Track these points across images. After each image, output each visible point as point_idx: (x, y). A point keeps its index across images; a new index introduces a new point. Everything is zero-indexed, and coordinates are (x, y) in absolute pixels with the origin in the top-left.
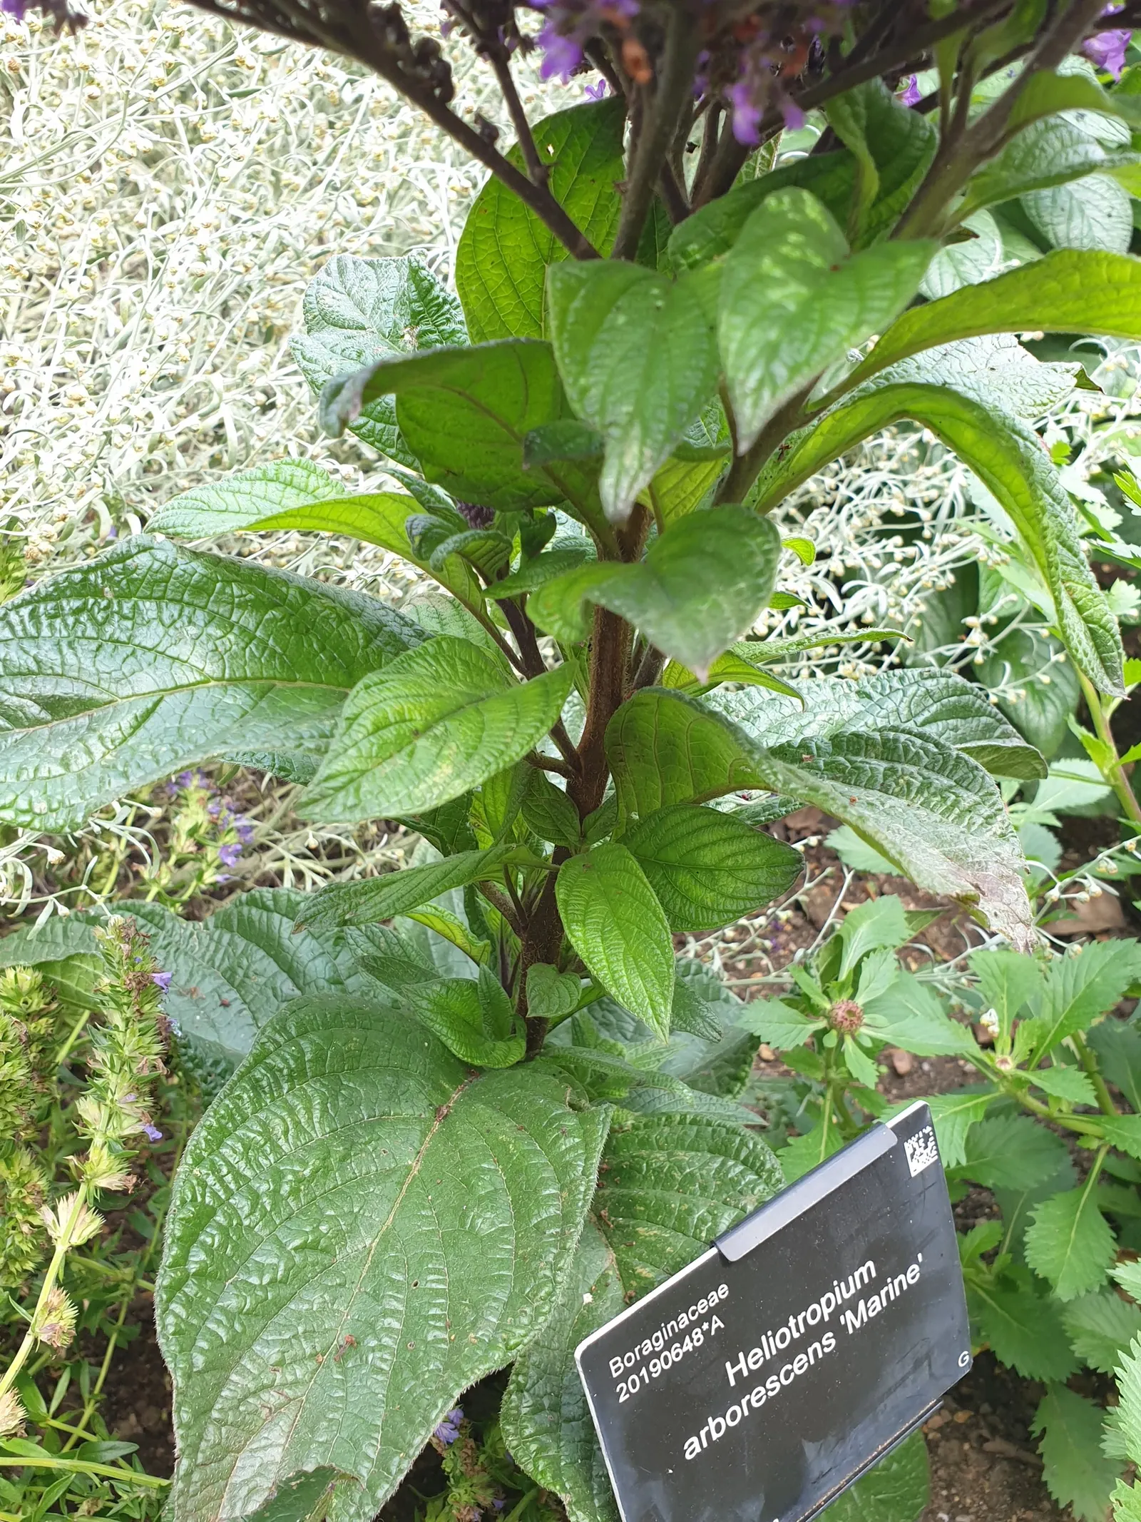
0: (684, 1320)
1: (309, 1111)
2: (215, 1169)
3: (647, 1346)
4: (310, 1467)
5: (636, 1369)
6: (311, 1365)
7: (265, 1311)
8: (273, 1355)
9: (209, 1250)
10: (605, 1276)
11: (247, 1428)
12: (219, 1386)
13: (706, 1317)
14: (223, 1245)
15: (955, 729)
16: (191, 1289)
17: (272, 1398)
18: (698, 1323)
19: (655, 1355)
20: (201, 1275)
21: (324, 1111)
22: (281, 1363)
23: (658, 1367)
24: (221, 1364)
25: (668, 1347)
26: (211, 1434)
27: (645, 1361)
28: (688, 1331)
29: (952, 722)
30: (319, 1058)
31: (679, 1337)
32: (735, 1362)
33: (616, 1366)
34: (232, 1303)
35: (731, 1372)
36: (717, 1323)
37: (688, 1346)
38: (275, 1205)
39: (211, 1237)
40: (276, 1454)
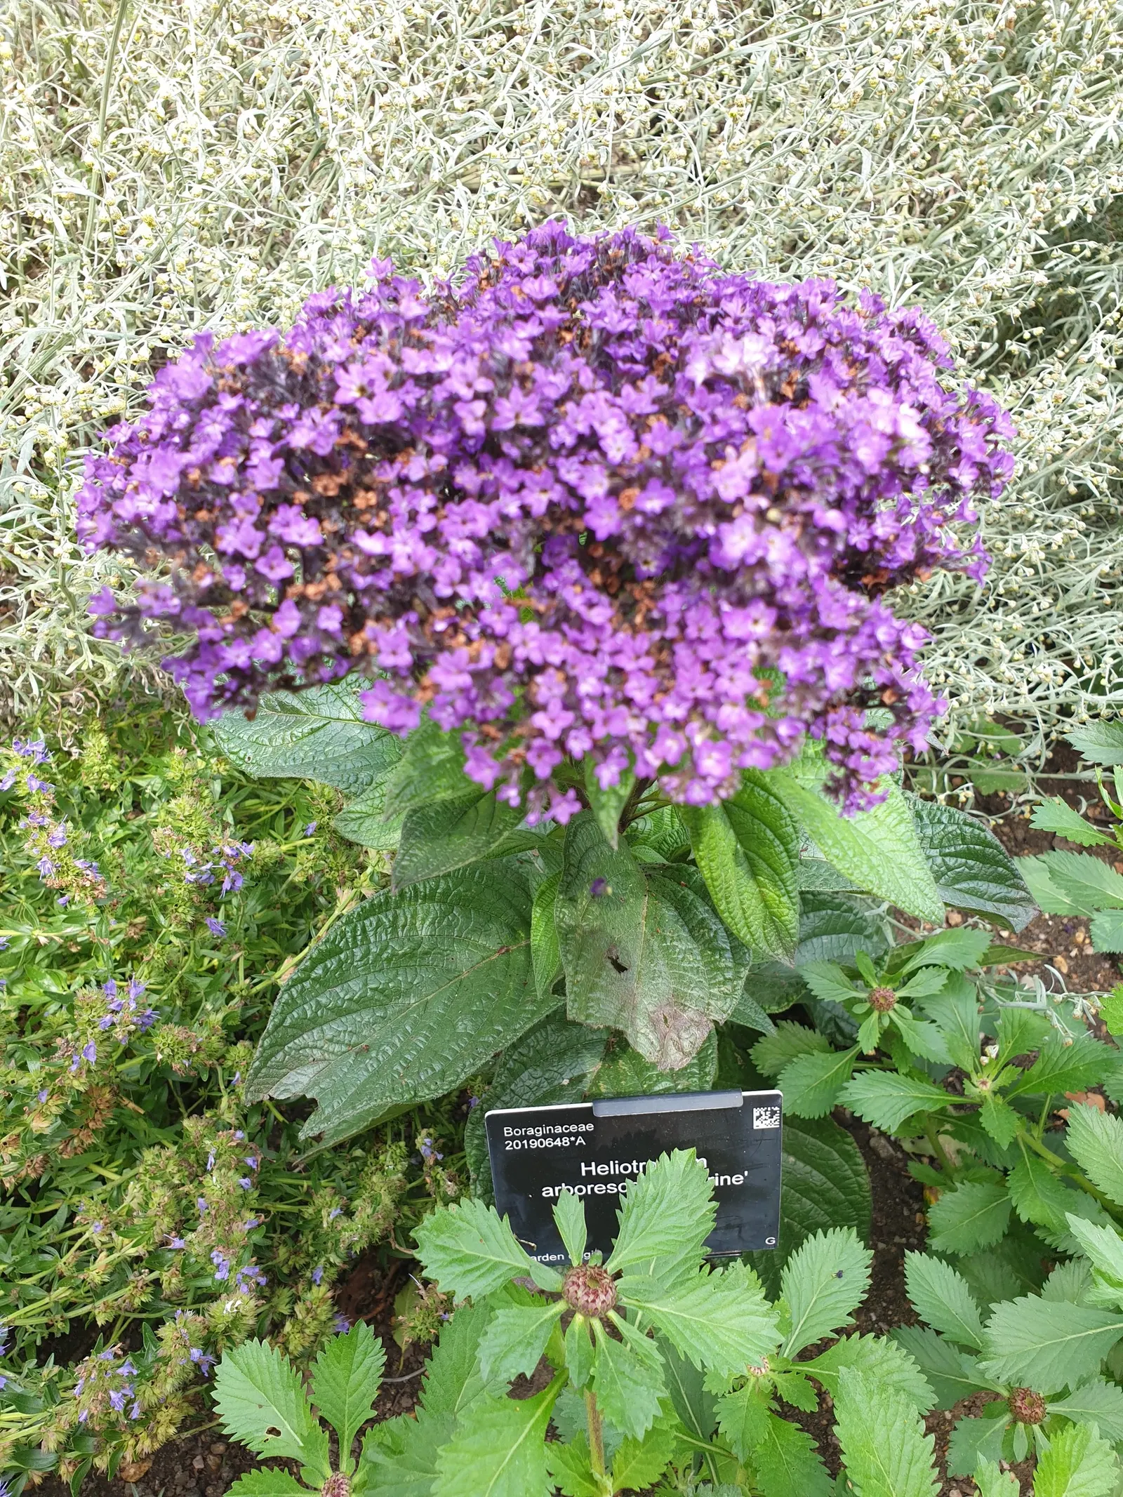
0: (559, 1130)
1: (424, 920)
2: (354, 930)
3: (531, 1131)
4: (309, 1096)
5: (521, 1138)
6: (344, 1048)
7: (339, 1012)
8: (329, 1034)
9: (326, 970)
10: (584, 1076)
11: (298, 1062)
12: (294, 1037)
13: (577, 1135)
14: (335, 971)
15: (971, 868)
16: (307, 984)
17: (317, 1053)
18: (570, 1135)
19: (534, 1137)
20: (316, 980)
21: (433, 923)
22: (331, 1041)
23: (535, 1144)
24: (302, 1027)
25: (545, 1137)
26: (280, 1056)
27: (528, 1138)
28: (561, 1135)
29: (971, 862)
30: (446, 893)
31: (554, 1137)
32: (589, 1165)
33: (508, 1131)
34: (323, 1000)
35: (584, 1169)
36: (580, 1141)
37: (558, 1142)
38: (375, 961)
39: (332, 964)
40: (305, 1080)
